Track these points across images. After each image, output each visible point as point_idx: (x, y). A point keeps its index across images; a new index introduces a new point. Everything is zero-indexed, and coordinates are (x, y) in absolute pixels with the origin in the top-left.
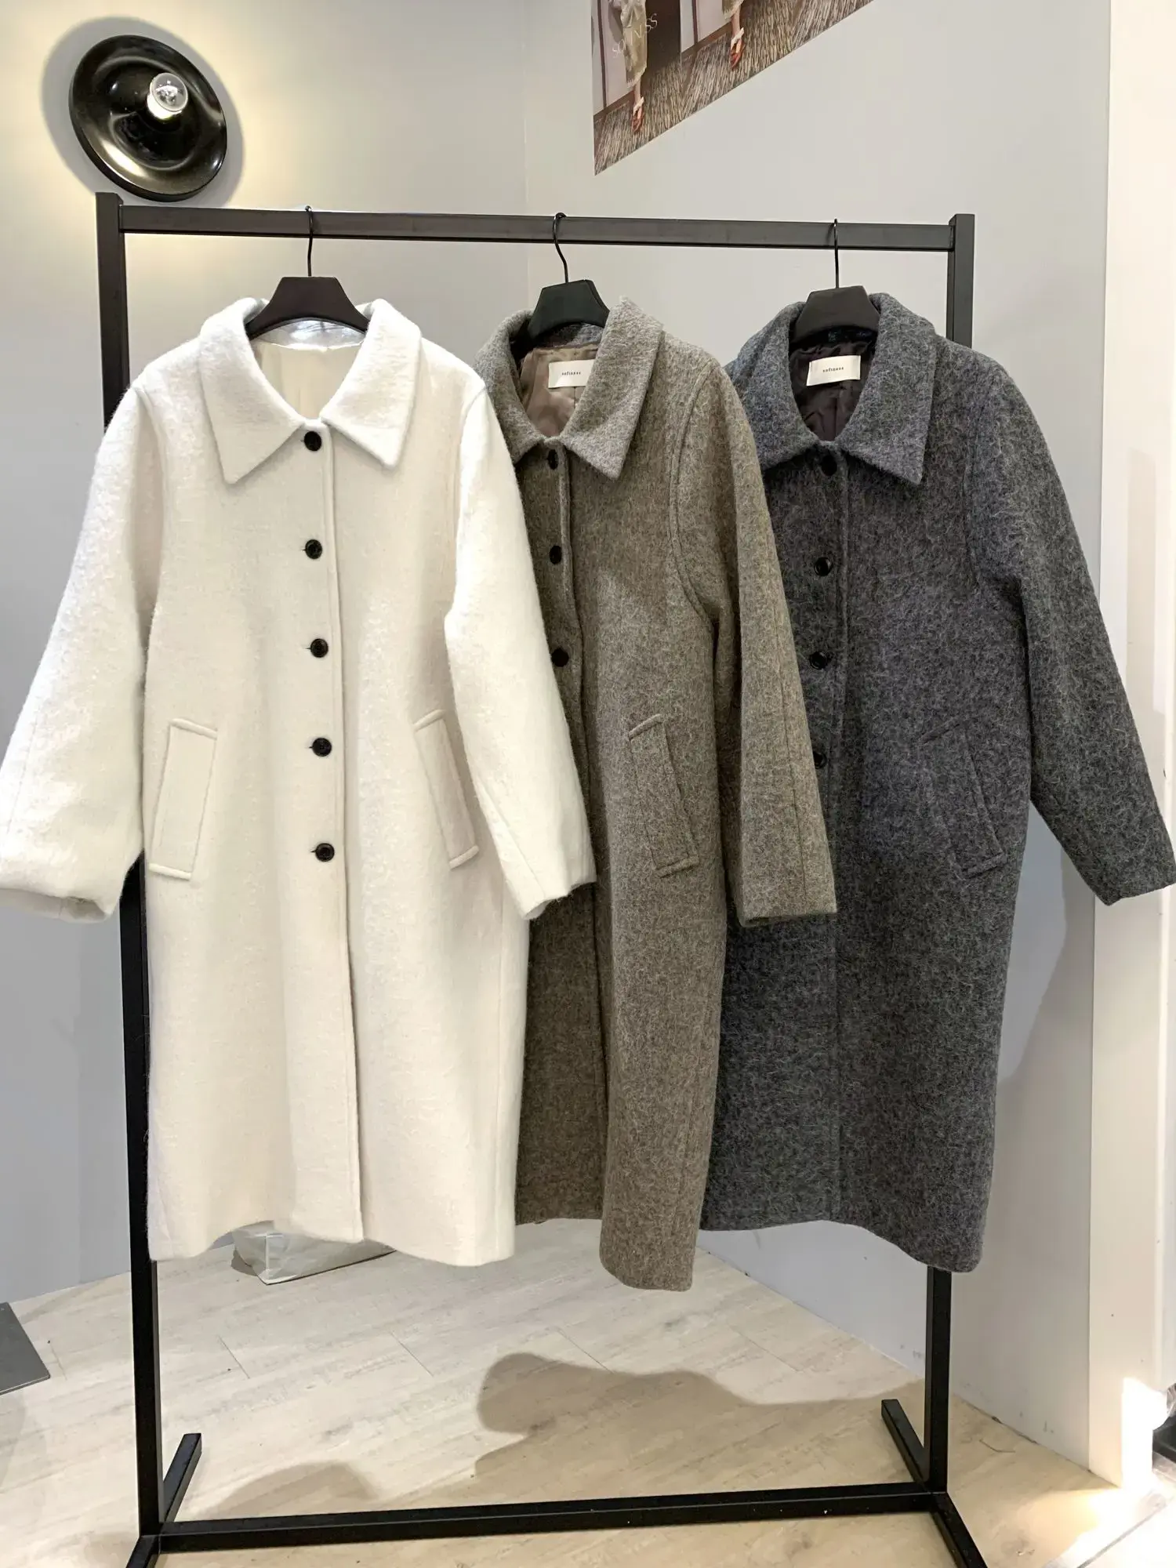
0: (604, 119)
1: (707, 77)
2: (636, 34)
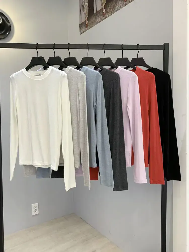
0: (81, 25)
1: (99, 18)
2: (86, 10)
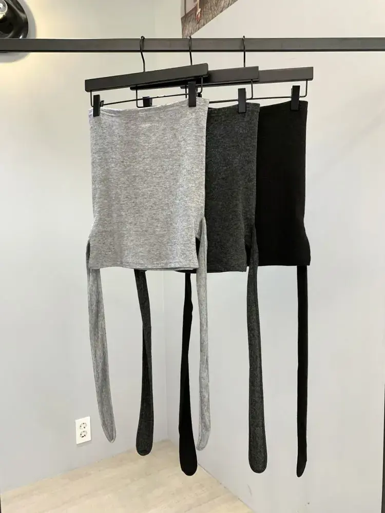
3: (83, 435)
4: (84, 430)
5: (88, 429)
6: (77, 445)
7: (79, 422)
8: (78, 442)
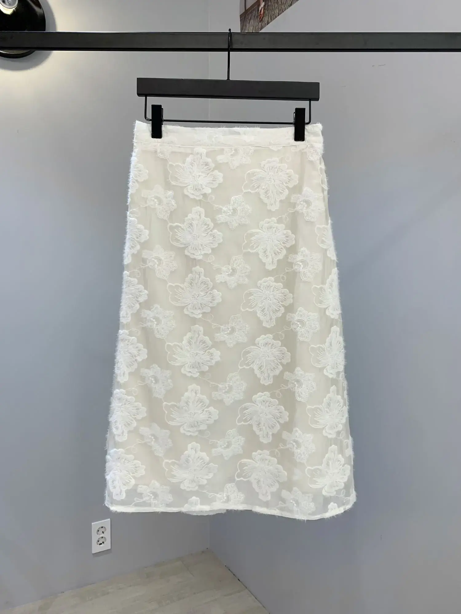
3: (100, 542)
4: (102, 535)
5: (107, 535)
6: (93, 554)
7: (95, 525)
8: (93, 552)
